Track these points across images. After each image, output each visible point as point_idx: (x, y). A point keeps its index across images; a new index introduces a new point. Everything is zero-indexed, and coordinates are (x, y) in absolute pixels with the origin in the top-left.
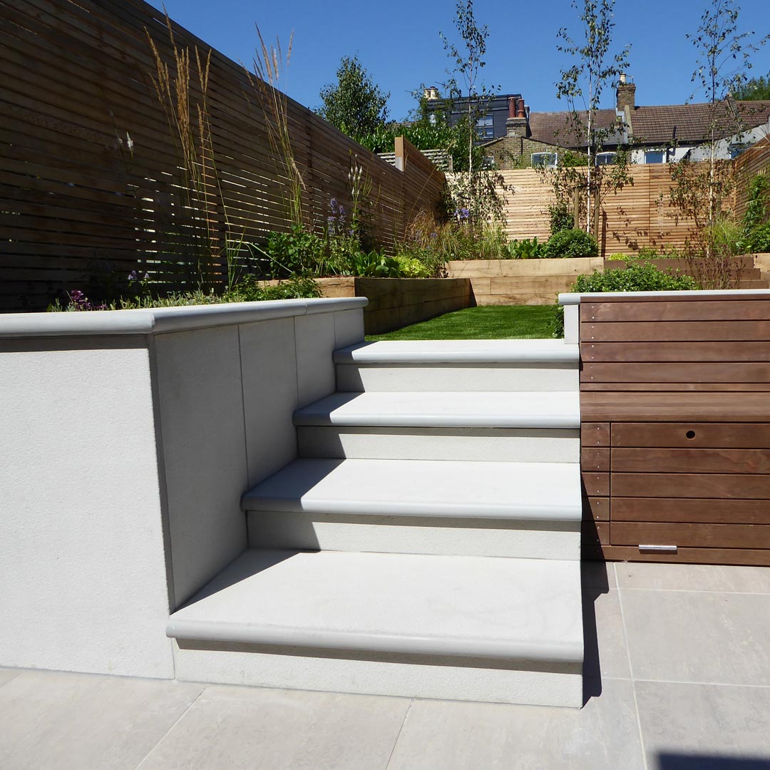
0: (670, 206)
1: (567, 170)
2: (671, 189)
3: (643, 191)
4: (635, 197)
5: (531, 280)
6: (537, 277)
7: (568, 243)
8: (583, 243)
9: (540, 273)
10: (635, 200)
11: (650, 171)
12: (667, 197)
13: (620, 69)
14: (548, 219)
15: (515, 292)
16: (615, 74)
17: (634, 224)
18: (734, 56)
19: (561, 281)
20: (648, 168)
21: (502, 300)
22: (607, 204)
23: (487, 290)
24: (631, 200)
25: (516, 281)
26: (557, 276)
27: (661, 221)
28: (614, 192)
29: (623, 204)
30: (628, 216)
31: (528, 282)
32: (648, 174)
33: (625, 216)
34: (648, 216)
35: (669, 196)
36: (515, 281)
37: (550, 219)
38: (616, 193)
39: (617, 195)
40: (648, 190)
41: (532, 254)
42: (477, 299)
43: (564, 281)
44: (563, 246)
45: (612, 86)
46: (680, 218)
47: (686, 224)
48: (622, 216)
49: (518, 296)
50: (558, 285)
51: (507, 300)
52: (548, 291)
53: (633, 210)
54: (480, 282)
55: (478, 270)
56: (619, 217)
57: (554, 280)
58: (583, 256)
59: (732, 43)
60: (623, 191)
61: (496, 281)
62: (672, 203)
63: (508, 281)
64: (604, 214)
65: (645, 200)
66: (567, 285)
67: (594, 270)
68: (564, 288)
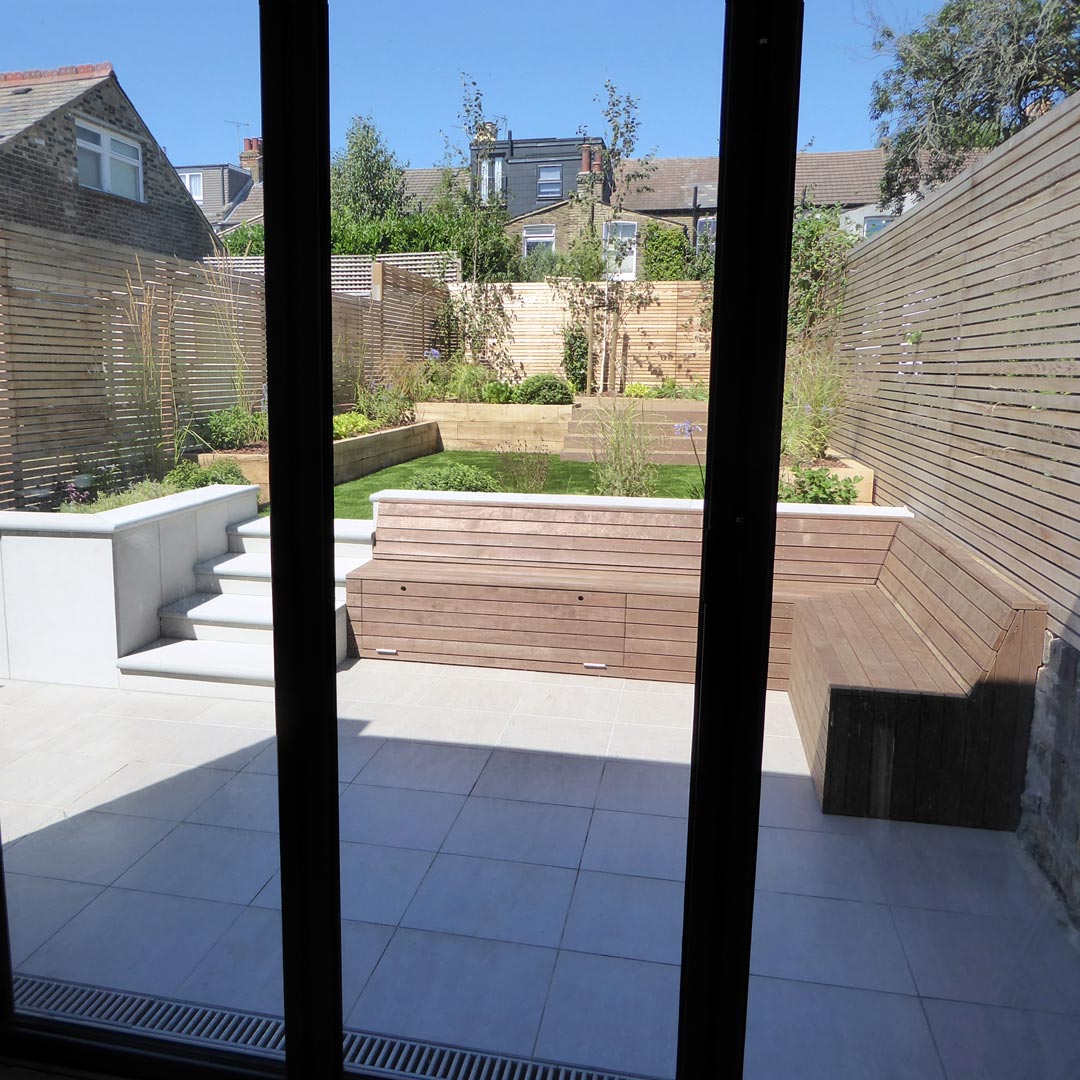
3: (670, 314)
4: (659, 319)
5: (498, 426)
6: (503, 424)
7: (539, 389)
8: (554, 390)
9: (508, 419)
10: (660, 323)
11: (679, 290)
14: (561, 340)
15: (483, 437)
17: (657, 349)
19: (528, 428)
21: (469, 445)
22: (629, 326)
23: (453, 435)
24: (656, 323)
25: (484, 426)
26: (525, 423)
28: (636, 312)
29: (647, 326)
30: (651, 341)
31: (496, 427)
32: (676, 294)
34: (675, 341)
36: (482, 426)
37: (563, 341)
38: (639, 313)
39: (640, 315)
40: (676, 312)
41: (502, 399)
42: (444, 443)
43: (533, 428)
44: (534, 392)
48: (645, 340)
49: (485, 442)
50: (525, 431)
51: (473, 445)
54: (446, 426)
55: (445, 413)
57: (521, 427)
58: (555, 403)
61: (463, 425)
63: (475, 425)
64: (626, 338)
65: (672, 323)
66: (535, 433)
67: (563, 418)
68: (532, 436)
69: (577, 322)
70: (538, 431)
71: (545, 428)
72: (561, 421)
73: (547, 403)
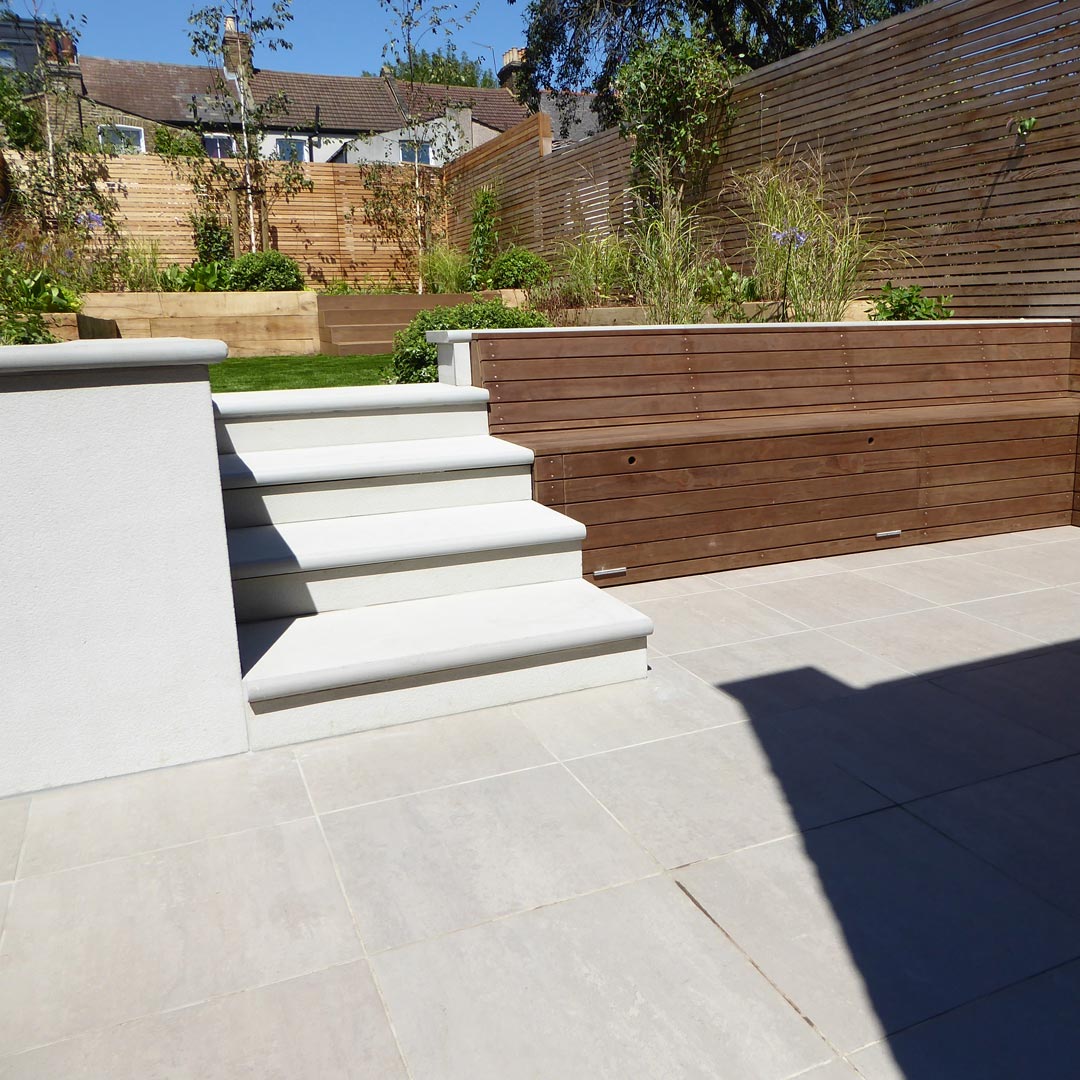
0: (364, 223)
1: (212, 162)
2: (365, 200)
3: (326, 200)
4: (316, 208)
5: (213, 323)
6: (221, 318)
7: (263, 271)
8: (283, 271)
9: (227, 312)
10: (316, 213)
11: (335, 174)
12: (360, 212)
13: (280, 21)
14: (190, 233)
16: (272, 28)
17: (316, 246)
18: (434, 31)
19: (258, 323)
20: (331, 169)
22: (277, 216)
24: (311, 213)
25: (190, 323)
26: (253, 317)
27: (353, 244)
28: (284, 199)
29: (300, 217)
30: (307, 235)
31: (210, 325)
32: (332, 178)
33: (303, 235)
34: (337, 235)
35: (363, 209)
36: (188, 323)
37: (193, 233)
38: (288, 201)
39: (290, 203)
40: (333, 200)
41: (211, 283)
43: (263, 323)
44: (257, 275)
45: (270, 45)
46: (378, 240)
47: (387, 248)
48: (299, 234)
50: (254, 329)
52: (241, 337)
53: (315, 226)
54: (133, 325)
55: (127, 307)
56: (295, 235)
57: (248, 323)
58: (287, 288)
59: (432, 14)
60: (296, 199)
61: (159, 323)
62: (367, 221)
64: (273, 231)
65: (329, 213)
66: (268, 329)
67: (304, 308)
68: (265, 336)
69: (208, 209)
70: (273, 326)
71: (281, 323)
72: (303, 312)
73: (277, 289)
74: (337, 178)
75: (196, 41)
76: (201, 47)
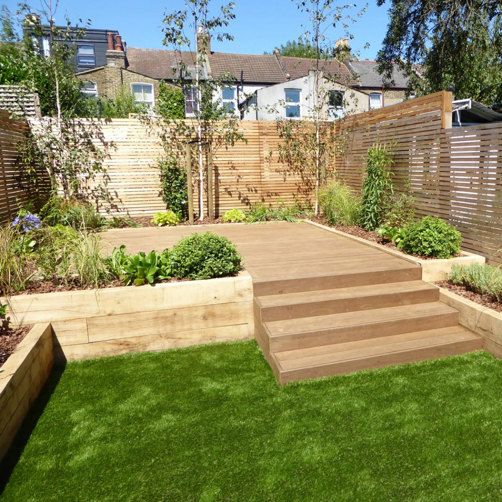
0: (278, 162)
1: (175, 122)
2: (280, 146)
3: (253, 148)
4: (245, 152)
5: (151, 316)
6: (159, 311)
9: (165, 305)
10: (246, 156)
11: (260, 128)
12: (276, 154)
13: (226, 20)
14: (158, 172)
15: (129, 335)
16: (221, 25)
17: (245, 179)
18: (334, 25)
19: (195, 313)
20: (257, 125)
21: (108, 348)
22: (219, 159)
23: (82, 338)
24: (243, 156)
25: (128, 319)
26: (190, 308)
27: (270, 176)
28: (224, 146)
29: (236, 159)
30: (239, 171)
31: (148, 319)
32: (257, 131)
33: (235, 171)
34: (259, 171)
35: (278, 152)
36: (125, 319)
37: (160, 173)
38: (227, 148)
39: (228, 150)
40: (258, 146)
41: (150, 276)
42: (67, 352)
43: (201, 312)
45: (218, 38)
46: (288, 173)
47: (293, 179)
48: (234, 171)
49: (133, 341)
50: (191, 319)
51: (116, 347)
52: (178, 327)
53: (244, 165)
54: (69, 326)
55: (65, 308)
56: (230, 171)
57: (186, 314)
58: (225, 275)
59: (336, 12)
60: (234, 146)
61: (96, 322)
62: (280, 160)
63: (115, 320)
64: (216, 169)
65: (256, 156)
66: (205, 318)
67: (240, 295)
68: (202, 324)
69: (171, 155)
70: (209, 315)
71: (218, 311)
72: (238, 299)
73: (215, 276)
74: (261, 131)
75: (167, 35)
76: (170, 40)
